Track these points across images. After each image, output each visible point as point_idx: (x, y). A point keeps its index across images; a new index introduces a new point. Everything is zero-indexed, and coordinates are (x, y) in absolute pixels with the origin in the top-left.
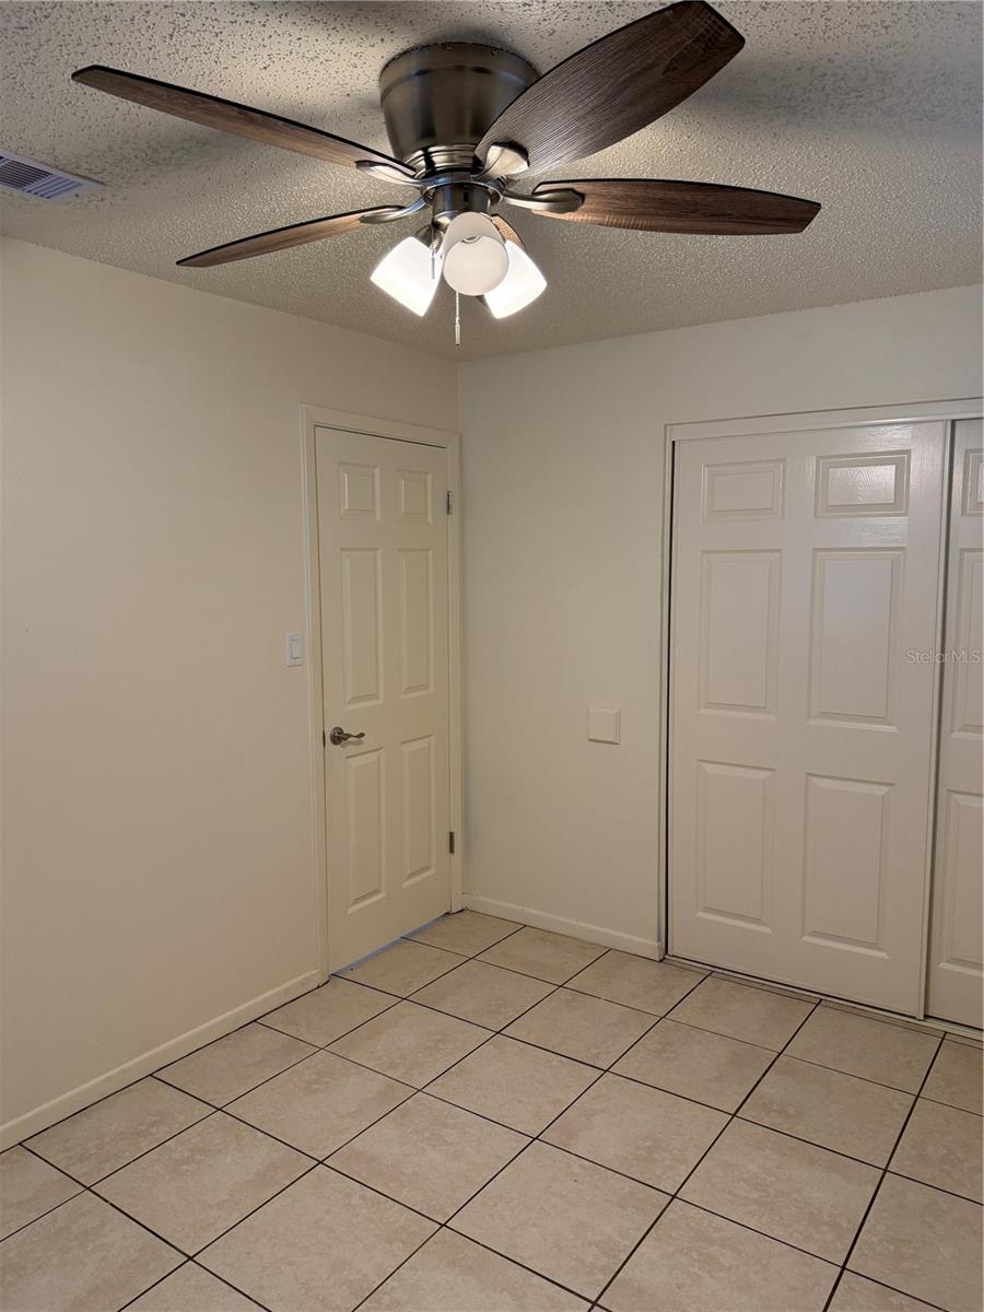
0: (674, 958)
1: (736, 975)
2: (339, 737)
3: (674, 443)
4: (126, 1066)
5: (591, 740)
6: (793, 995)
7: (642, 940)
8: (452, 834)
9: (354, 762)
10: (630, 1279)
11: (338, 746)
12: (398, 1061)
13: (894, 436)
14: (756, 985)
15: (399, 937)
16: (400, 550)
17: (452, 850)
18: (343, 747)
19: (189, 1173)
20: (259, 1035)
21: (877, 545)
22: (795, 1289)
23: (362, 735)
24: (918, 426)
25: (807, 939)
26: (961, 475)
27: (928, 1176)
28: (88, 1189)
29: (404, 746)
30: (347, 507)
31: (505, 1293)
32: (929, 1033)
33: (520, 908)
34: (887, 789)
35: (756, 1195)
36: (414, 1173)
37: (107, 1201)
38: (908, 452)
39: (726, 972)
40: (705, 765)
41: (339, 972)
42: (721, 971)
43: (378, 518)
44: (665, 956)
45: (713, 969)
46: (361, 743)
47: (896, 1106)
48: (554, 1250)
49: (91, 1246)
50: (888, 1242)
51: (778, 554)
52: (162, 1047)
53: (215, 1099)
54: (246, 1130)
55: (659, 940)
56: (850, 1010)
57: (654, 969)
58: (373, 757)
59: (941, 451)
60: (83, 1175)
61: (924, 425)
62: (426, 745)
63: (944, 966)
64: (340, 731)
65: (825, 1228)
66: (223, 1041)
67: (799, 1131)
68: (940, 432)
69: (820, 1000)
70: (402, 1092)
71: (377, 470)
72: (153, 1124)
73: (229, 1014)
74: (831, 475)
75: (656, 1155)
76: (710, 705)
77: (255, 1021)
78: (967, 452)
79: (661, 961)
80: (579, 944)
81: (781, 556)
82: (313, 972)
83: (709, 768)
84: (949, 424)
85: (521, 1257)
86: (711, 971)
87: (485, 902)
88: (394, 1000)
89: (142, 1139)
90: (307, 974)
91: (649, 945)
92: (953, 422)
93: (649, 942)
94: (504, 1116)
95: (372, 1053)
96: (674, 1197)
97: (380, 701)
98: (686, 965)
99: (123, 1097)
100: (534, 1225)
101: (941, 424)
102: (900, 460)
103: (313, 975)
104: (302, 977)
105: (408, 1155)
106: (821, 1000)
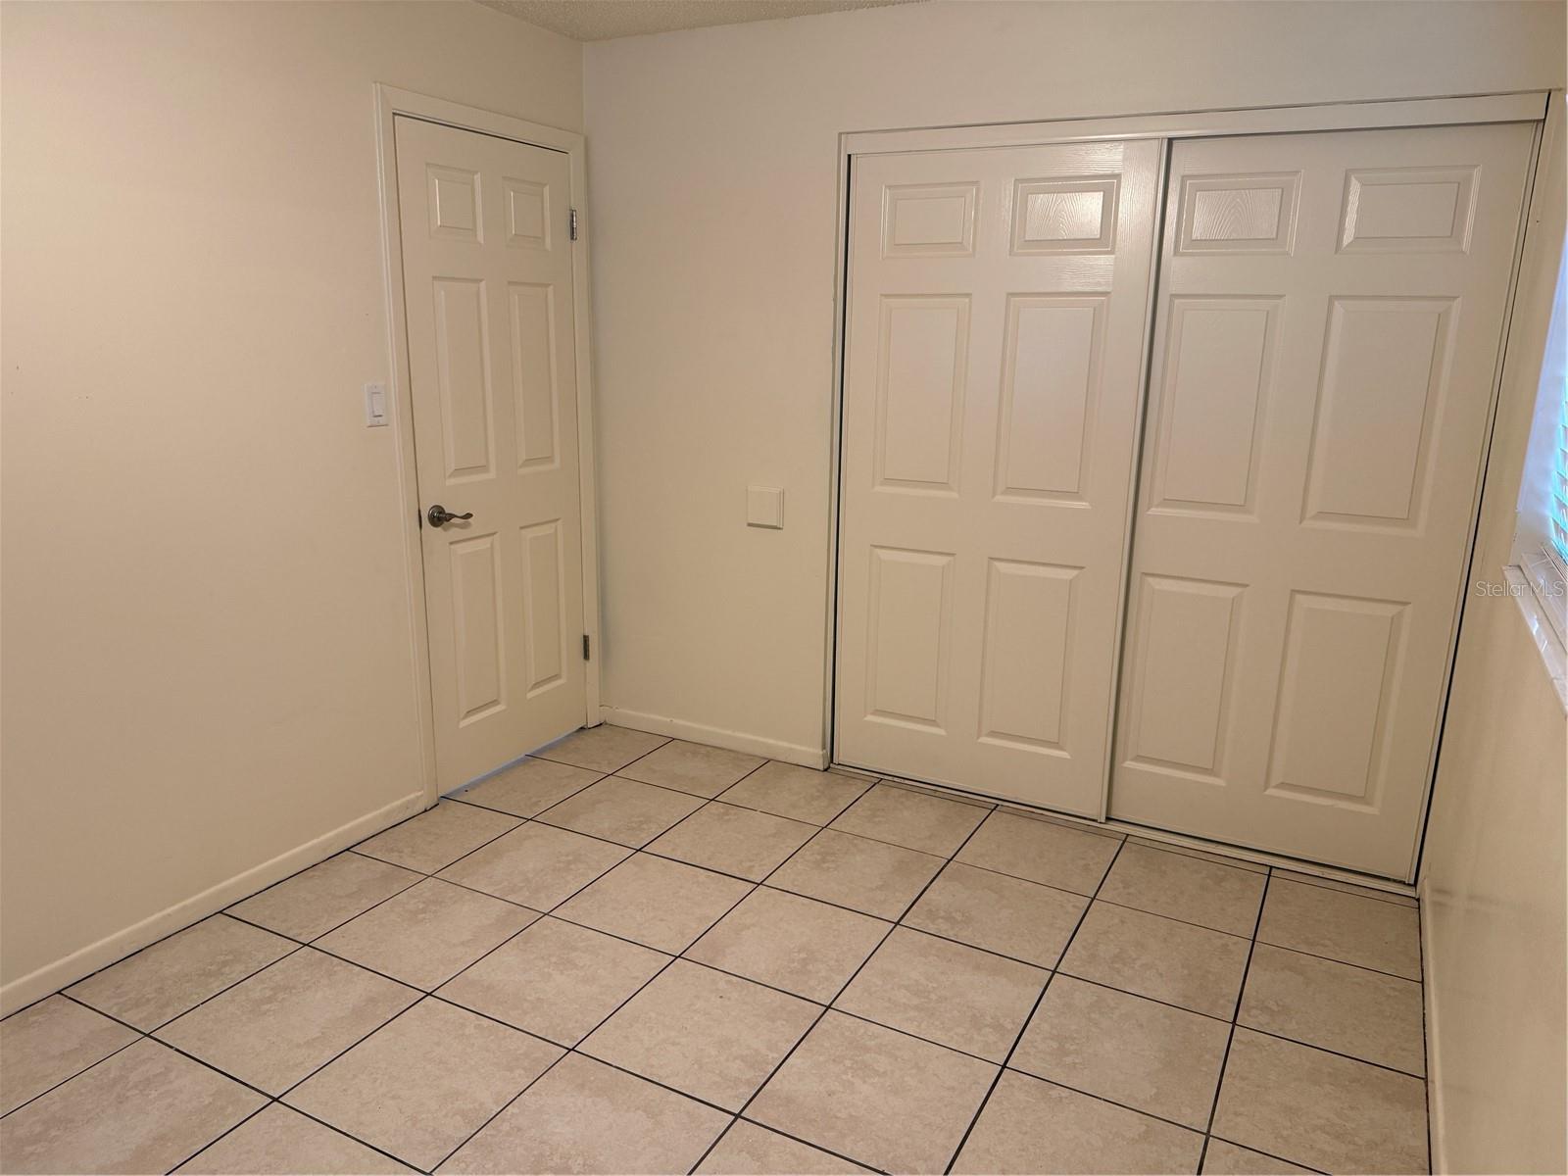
0: (839, 767)
1: (907, 782)
2: (439, 518)
3: (849, 156)
4: (188, 902)
5: (750, 525)
6: (967, 801)
7: (803, 748)
8: (586, 639)
9: (462, 549)
10: (778, 1090)
11: (439, 529)
12: (521, 885)
13: (1106, 158)
14: (928, 792)
15: (523, 756)
16: (509, 283)
17: (586, 656)
18: (445, 530)
19: (271, 1013)
20: (353, 865)
21: (1080, 289)
22: (953, 1089)
23: (469, 516)
24: (1131, 144)
25: (984, 740)
26: (1176, 206)
27: (1097, 975)
28: (148, 1035)
29: (523, 531)
30: (439, 223)
31: (640, 1112)
32: (1112, 835)
33: (669, 720)
34: (1075, 572)
35: (915, 1001)
36: (539, 999)
37: (171, 1047)
38: (1118, 176)
39: (896, 779)
40: (879, 551)
41: (451, 794)
42: (890, 778)
43: (481, 238)
44: (830, 765)
45: (881, 776)
46: (469, 524)
47: (1071, 909)
48: (696, 1066)
49: (154, 1094)
50: (1052, 1039)
51: (967, 300)
52: (233, 880)
53: (300, 934)
54: (341, 964)
55: (824, 748)
56: (1028, 814)
57: (818, 779)
58: (483, 545)
59: (1155, 177)
60: (141, 1020)
61: (1135, 144)
62: (553, 531)
63: (1129, 764)
64: (440, 509)
65: (988, 1030)
66: (310, 873)
67: (965, 935)
68: (1155, 152)
69: (996, 805)
70: (525, 918)
71: (477, 177)
72: (225, 964)
73: (315, 841)
74: (1030, 203)
75: (810, 967)
76: (888, 481)
77: (348, 850)
78: (1184, 178)
79: (826, 770)
80: (734, 755)
81: (970, 302)
82: (419, 794)
83: (884, 554)
84: (1166, 142)
85: (660, 1077)
86: (880, 779)
87: (627, 714)
88: (516, 822)
89: (212, 980)
90: (412, 796)
91: (812, 753)
92: (1171, 141)
93: (811, 750)
94: (643, 936)
95: (491, 878)
96: (829, 1007)
97: (492, 475)
98: (854, 773)
99: (187, 938)
100: (674, 1044)
101: (1157, 141)
102: (1108, 186)
103: (419, 797)
104: (404, 800)
105: (531, 982)
106: (998, 805)
